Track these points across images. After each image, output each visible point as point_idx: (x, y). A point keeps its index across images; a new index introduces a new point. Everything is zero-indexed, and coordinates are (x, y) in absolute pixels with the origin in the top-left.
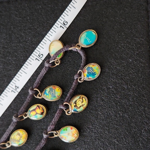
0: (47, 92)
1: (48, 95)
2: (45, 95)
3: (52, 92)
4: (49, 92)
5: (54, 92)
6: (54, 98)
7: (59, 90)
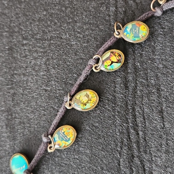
0: (128, 30)
1: (129, 34)
2: (125, 33)
3: (135, 30)
4: (130, 30)
5: (138, 30)
6: (136, 39)
7: (144, 28)
